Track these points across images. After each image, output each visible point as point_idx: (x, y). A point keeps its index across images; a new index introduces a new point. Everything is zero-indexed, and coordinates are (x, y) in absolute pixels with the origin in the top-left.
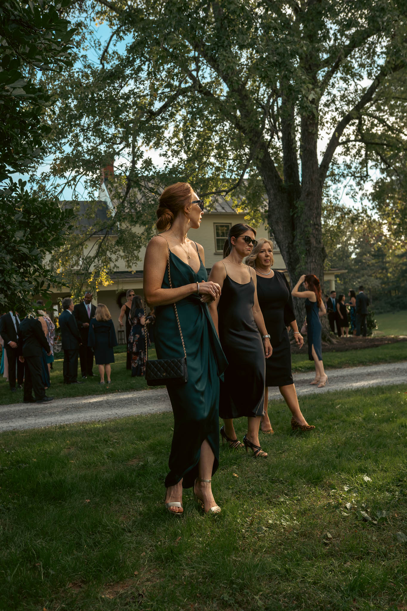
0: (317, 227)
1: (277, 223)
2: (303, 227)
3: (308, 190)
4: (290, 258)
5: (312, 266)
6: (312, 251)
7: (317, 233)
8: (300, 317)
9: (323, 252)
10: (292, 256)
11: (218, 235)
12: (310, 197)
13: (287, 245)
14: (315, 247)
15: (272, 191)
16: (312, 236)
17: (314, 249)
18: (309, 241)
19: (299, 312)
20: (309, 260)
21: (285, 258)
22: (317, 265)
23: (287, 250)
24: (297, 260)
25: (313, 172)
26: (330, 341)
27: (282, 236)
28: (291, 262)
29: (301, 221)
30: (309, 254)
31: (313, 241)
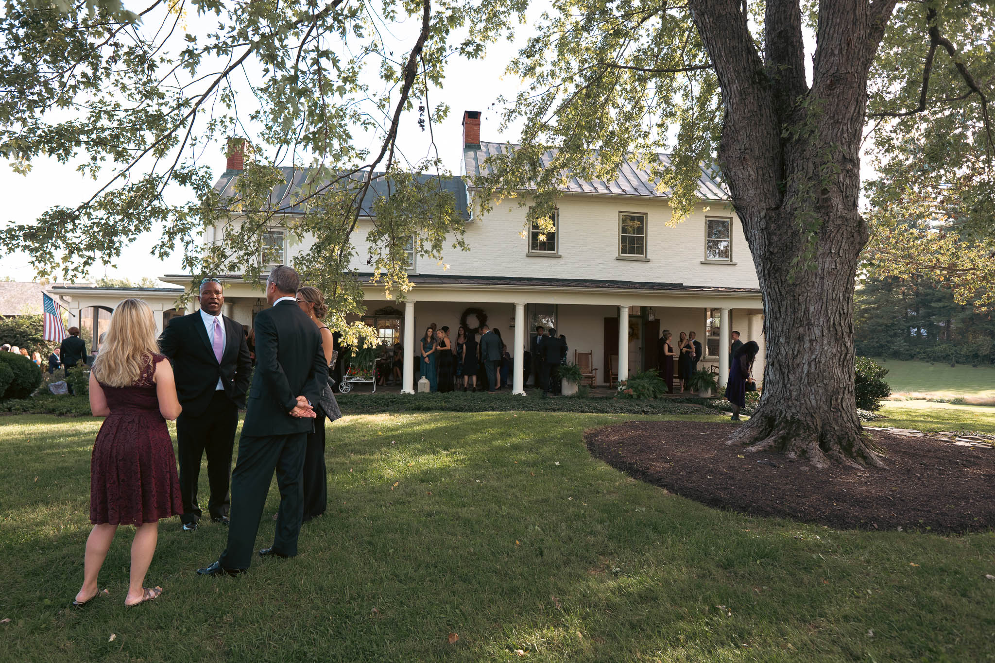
0: (849, 166)
1: (742, 160)
2: (811, 165)
3: (832, 72)
4: (770, 244)
5: (828, 264)
6: (831, 227)
7: (848, 181)
8: (785, 385)
9: (859, 232)
10: (775, 238)
11: (624, 230)
12: (837, 91)
13: (763, 213)
14: (841, 217)
15: (735, 87)
16: (835, 188)
17: (839, 222)
18: (828, 200)
19: (782, 373)
20: (821, 250)
21: (756, 245)
22: (842, 263)
23: (763, 225)
24: (789, 249)
25: (854, 24)
26: (865, 458)
27: (751, 192)
28: (771, 253)
29: (807, 154)
30: (824, 233)
31: (837, 201)
